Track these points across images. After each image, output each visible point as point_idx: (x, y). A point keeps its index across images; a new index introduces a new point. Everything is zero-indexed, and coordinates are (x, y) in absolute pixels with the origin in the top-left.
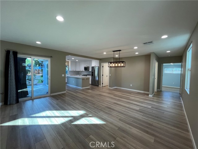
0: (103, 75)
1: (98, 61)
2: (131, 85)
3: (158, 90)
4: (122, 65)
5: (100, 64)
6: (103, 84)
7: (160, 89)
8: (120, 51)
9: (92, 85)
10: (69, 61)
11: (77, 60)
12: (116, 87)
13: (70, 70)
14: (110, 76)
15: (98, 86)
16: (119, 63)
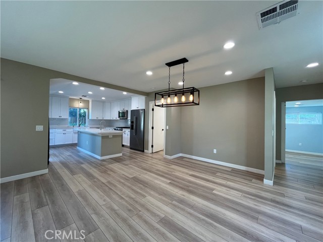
0: (153, 128)
1: (143, 98)
2: (215, 151)
3: (278, 162)
4: (191, 98)
5: (147, 104)
6: (152, 146)
7: (280, 160)
8: (186, 64)
9: (131, 148)
10: (88, 101)
11: (103, 98)
12: (181, 155)
13: (90, 118)
14: (166, 130)
15: (143, 151)
16: (183, 95)
